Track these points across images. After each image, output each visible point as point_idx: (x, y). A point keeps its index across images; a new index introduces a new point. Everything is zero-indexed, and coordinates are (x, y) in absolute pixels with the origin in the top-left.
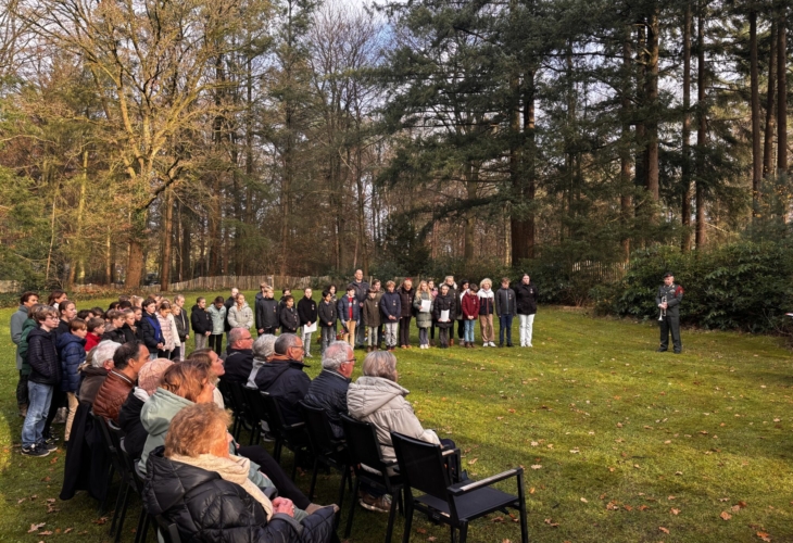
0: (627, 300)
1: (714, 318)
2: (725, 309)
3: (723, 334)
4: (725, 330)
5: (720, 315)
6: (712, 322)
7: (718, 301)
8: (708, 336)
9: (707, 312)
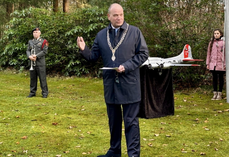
0: (7, 54)
1: (72, 67)
2: (80, 60)
3: (78, 79)
4: (80, 76)
5: (76, 65)
6: (71, 70)
7: (75, 53)
8: (68, 82)
9: (67, 63)
